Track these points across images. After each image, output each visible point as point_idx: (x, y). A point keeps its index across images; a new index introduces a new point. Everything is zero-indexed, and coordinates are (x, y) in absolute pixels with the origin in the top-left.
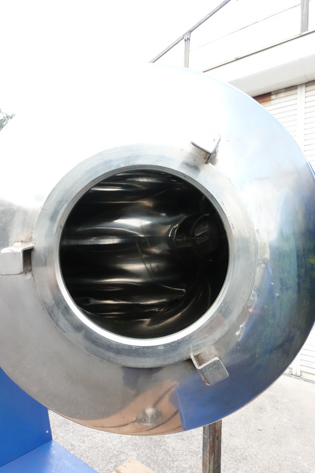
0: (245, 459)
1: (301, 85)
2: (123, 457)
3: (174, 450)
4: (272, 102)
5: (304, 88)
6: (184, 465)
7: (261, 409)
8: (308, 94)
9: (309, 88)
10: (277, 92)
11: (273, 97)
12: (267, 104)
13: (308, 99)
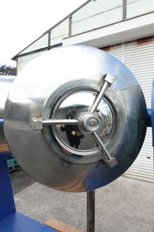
0: (102, 213)
1: (123, 43)
2: (46, 218)
3: (70, 212)
4: (111, 51)
5: (124, 45)
6: (75, 219)
7: (108, 191)
8: (126, 48)
9: (127, 45)
10: (113, 46)
11: (111, 48)
12: (109, 51)
13: (126, 50)
